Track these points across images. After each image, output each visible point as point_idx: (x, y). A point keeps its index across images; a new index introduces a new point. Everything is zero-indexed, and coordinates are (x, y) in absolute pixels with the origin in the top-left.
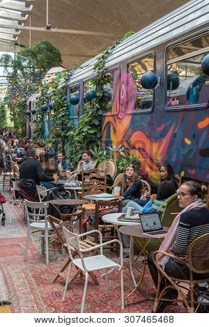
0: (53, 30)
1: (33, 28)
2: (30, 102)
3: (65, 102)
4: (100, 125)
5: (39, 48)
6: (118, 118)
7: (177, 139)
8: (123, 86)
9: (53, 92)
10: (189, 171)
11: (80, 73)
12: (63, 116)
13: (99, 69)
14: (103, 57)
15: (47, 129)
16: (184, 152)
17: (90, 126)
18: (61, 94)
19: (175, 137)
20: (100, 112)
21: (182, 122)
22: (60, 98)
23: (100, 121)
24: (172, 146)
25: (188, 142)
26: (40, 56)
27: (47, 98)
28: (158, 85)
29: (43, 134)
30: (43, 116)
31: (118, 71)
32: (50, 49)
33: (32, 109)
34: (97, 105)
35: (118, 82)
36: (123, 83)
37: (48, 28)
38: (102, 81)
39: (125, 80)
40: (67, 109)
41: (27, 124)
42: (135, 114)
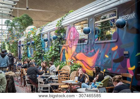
0: (29, 9)
1: (19, 9)
2: (20, 41)
3: (40, 40)
4: (60, 51)
5: (23, 17)
6: (69, 47)
7: (101, 55)
8: (72, 33)
9: (34, 36)
10: (108, 69)
11: (48, 28)
12: (39, 47)
13: (59, 26)
14: (60, 21)
15: (29, 53)
16: (105, 61)
17: (55, 51)
18: (38, 37)
19: (100, 54)
20: (60, 45)
21: (103, 48)
22: (38, 39)
23: (60, 49)
24: (99, 58)
25: (107, 56)
26: (23, 21)
27: (30, 39)
28: (91, 32)
29: (27, 55)
30: (27, 47)
31: (69, 27)
32: (28, 18)
33: (21, 44)
34: (58, 41)
35: (69, 31)
36: (72, 32)
37: (27, 9)
38: (60, 31)
39: (73, 31)
40: (41, 44)
41: (19, 51)
42: (78, 45)
